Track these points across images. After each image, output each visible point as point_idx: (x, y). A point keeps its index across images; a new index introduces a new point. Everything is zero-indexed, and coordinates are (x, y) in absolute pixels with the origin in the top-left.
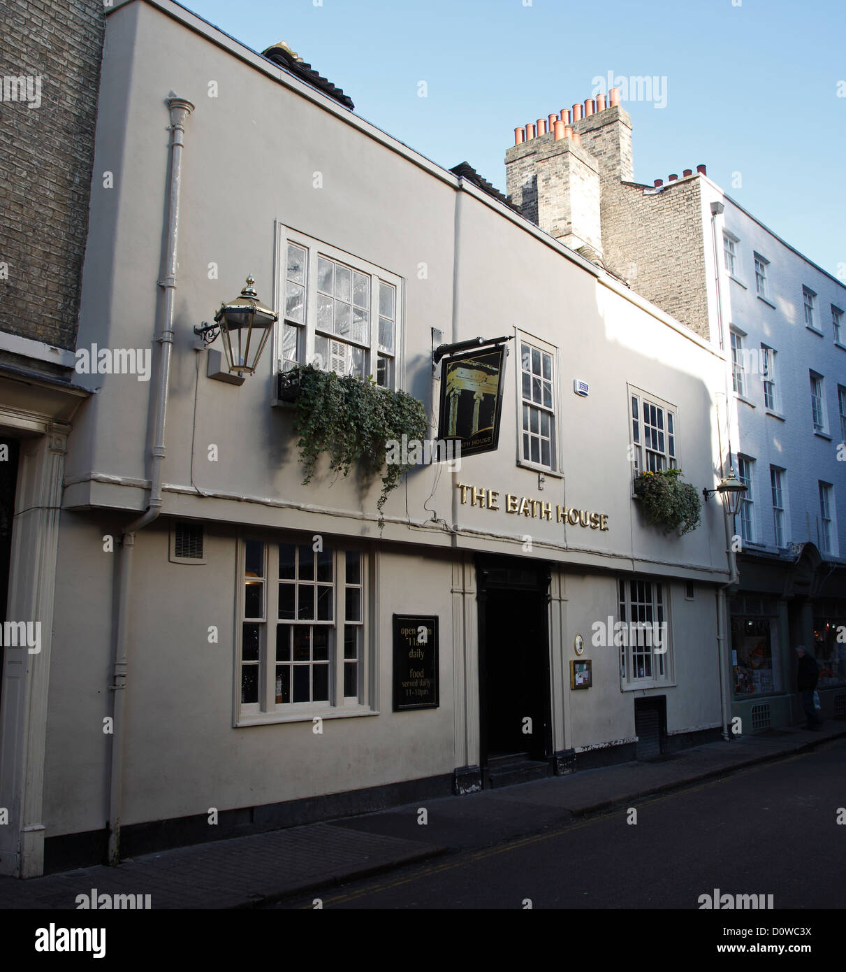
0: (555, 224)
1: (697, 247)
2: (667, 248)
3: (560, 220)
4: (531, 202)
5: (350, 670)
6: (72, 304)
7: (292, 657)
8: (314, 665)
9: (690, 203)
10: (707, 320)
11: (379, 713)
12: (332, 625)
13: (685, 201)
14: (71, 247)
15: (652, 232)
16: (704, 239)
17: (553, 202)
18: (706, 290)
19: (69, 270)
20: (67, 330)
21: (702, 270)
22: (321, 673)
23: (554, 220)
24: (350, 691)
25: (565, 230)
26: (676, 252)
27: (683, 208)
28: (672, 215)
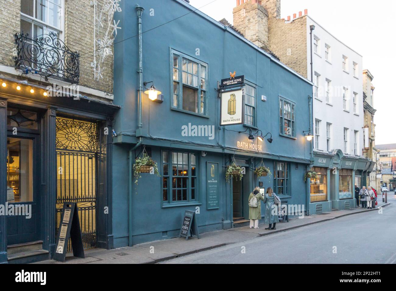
0: (252, 37)
1: (304, 43)
2: (293, 44)
3: (254, 35)
4: (242, 28)
5: (193, 191)
6: (111, 79)
7: (176, 187)
8: (183, 190)
9: (302, 26)
10: (307, 70)
11: (201, 204)
12: (188, 178)
13: (300, 25)
14: (109, 60)
15: (288, 38)
16: (307, 40)
17: (251, 29)
18: (307, 60)
19: (109, 68)
20: (110, 88)
21: (306, 52)
22: (185, 191)
23: (252, 35)
24: (193, 197)
25: (255, 39)
26: (296, 45)
27: (300, 28)
28: (295, 31)
